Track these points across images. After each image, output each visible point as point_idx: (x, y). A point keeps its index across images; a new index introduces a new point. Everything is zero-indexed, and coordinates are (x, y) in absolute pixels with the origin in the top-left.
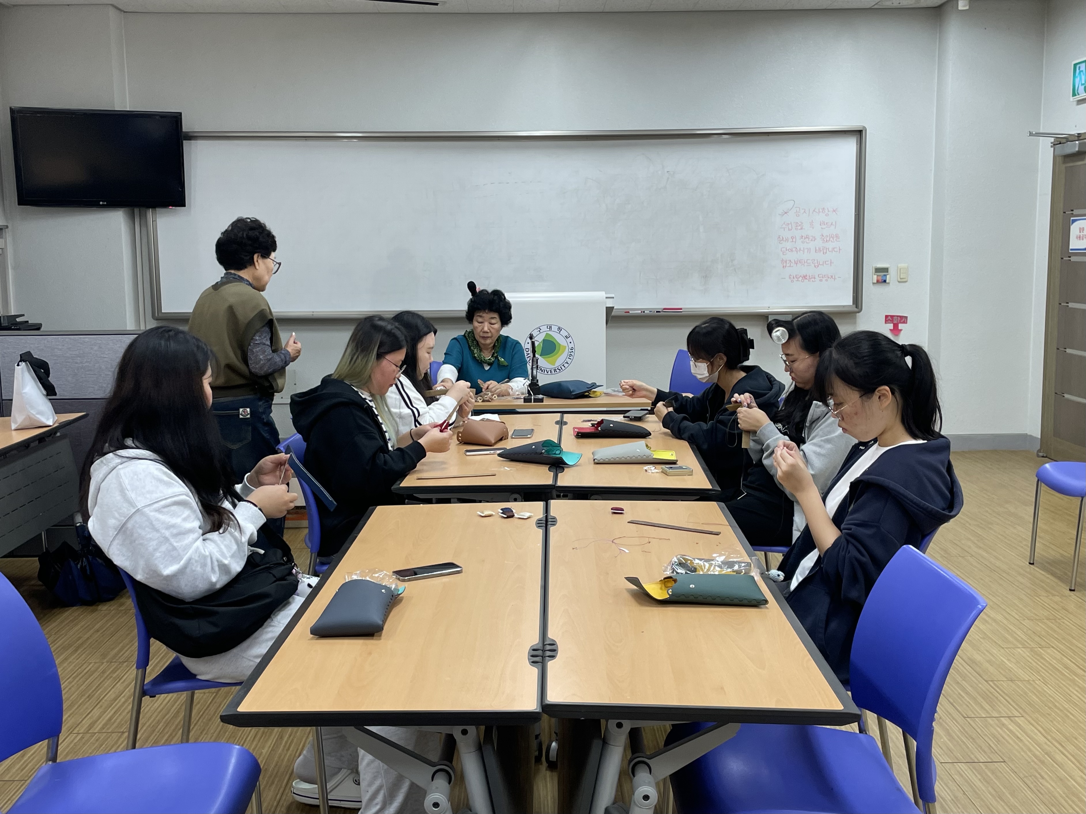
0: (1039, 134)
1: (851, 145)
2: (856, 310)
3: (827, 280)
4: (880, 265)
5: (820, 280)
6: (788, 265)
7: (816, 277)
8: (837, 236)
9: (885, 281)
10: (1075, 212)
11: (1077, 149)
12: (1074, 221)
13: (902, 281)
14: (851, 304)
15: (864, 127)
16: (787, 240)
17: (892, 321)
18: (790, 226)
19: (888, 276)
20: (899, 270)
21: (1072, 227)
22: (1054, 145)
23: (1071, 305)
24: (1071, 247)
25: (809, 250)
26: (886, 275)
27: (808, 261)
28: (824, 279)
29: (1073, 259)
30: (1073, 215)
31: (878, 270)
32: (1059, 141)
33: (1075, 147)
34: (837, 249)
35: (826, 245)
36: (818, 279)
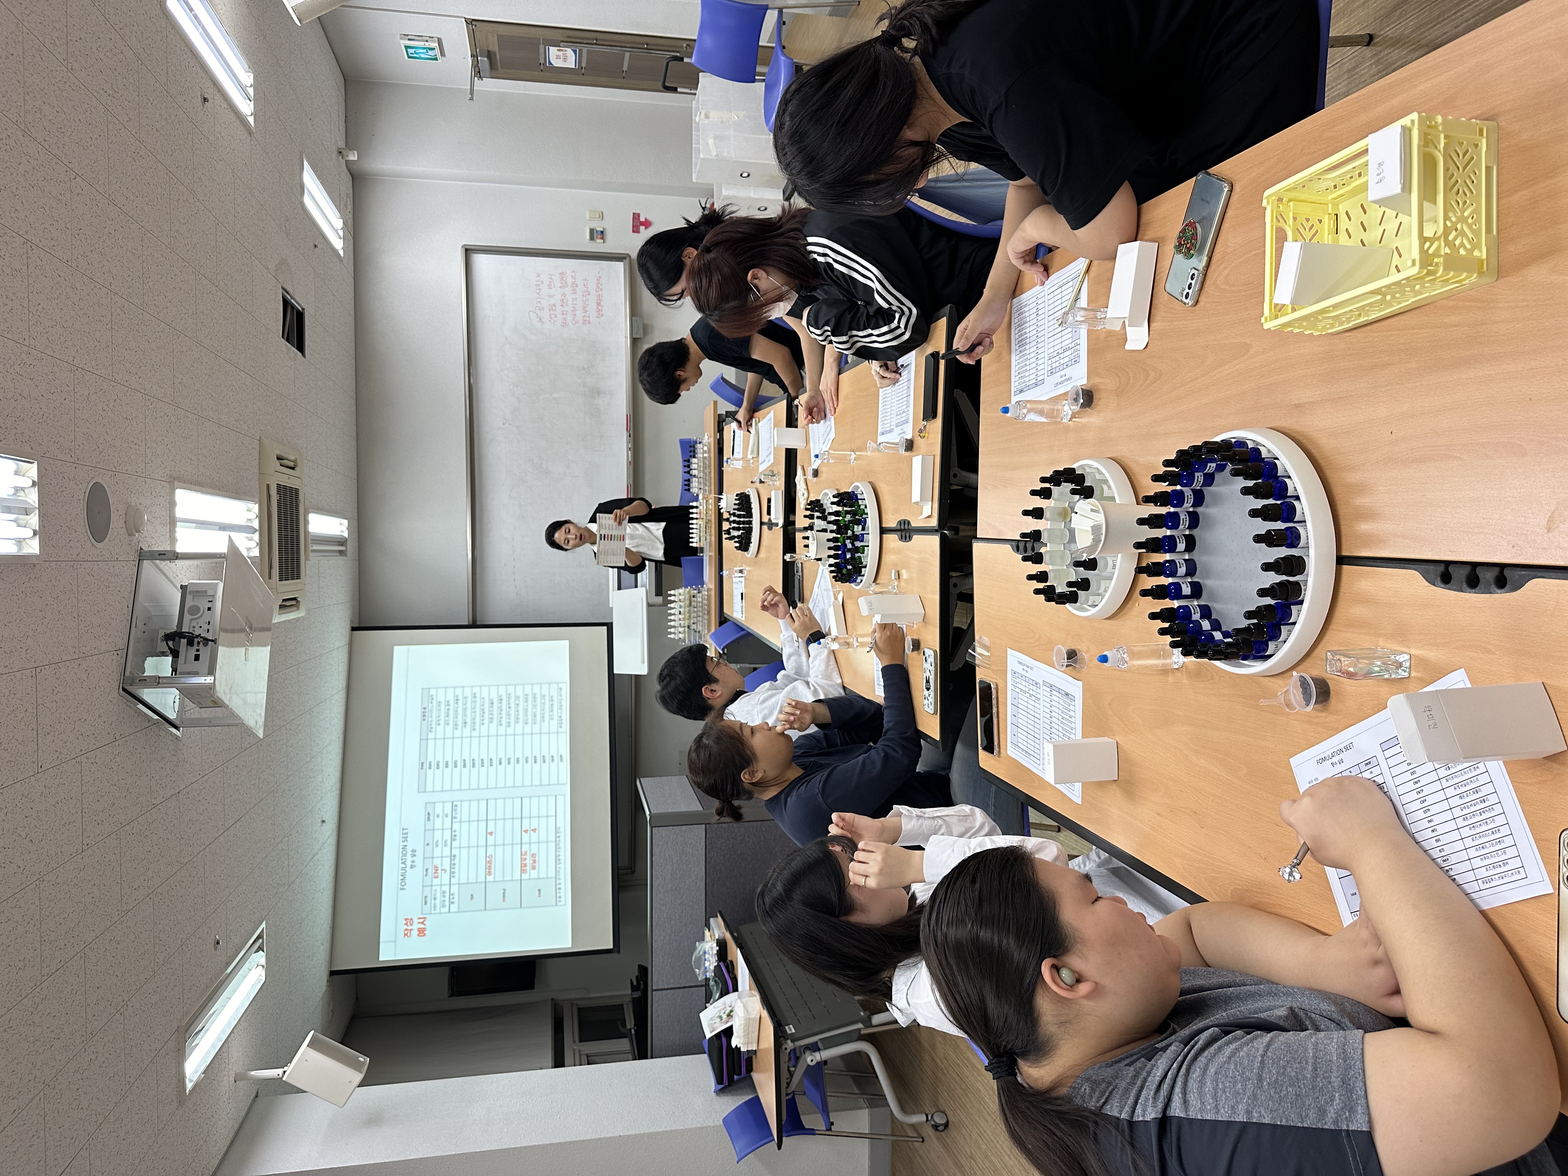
0: (472, 92)
1: (481, 261)
2: (628, 259)
3: (601, 285)
4: (588, 237)
5: (601, 290)
7: (598, 294)
8: (561, 274)
9: (602, 232)
10: (542, 61)
11: (486, 59)
12: (550, 63)
13: (602, 217)
14: (622, 263)
15: (462, 246)
16: (565, 319)
17: (638, 227)
18: (553, 316)
19: (598, 229)
20: (592, 219)
21: (555, 65)
22: (481, 78)
23: (625, 69)
24: (574, 67)
26: (597, 231)
28: (601, 287)
29: (584, 65)
30: (545, 64)
31: (592, 238)
32: (478, 72)
33: (484, 61)
34: (573, 274)
35: (569, 283)
36: (600, 292)
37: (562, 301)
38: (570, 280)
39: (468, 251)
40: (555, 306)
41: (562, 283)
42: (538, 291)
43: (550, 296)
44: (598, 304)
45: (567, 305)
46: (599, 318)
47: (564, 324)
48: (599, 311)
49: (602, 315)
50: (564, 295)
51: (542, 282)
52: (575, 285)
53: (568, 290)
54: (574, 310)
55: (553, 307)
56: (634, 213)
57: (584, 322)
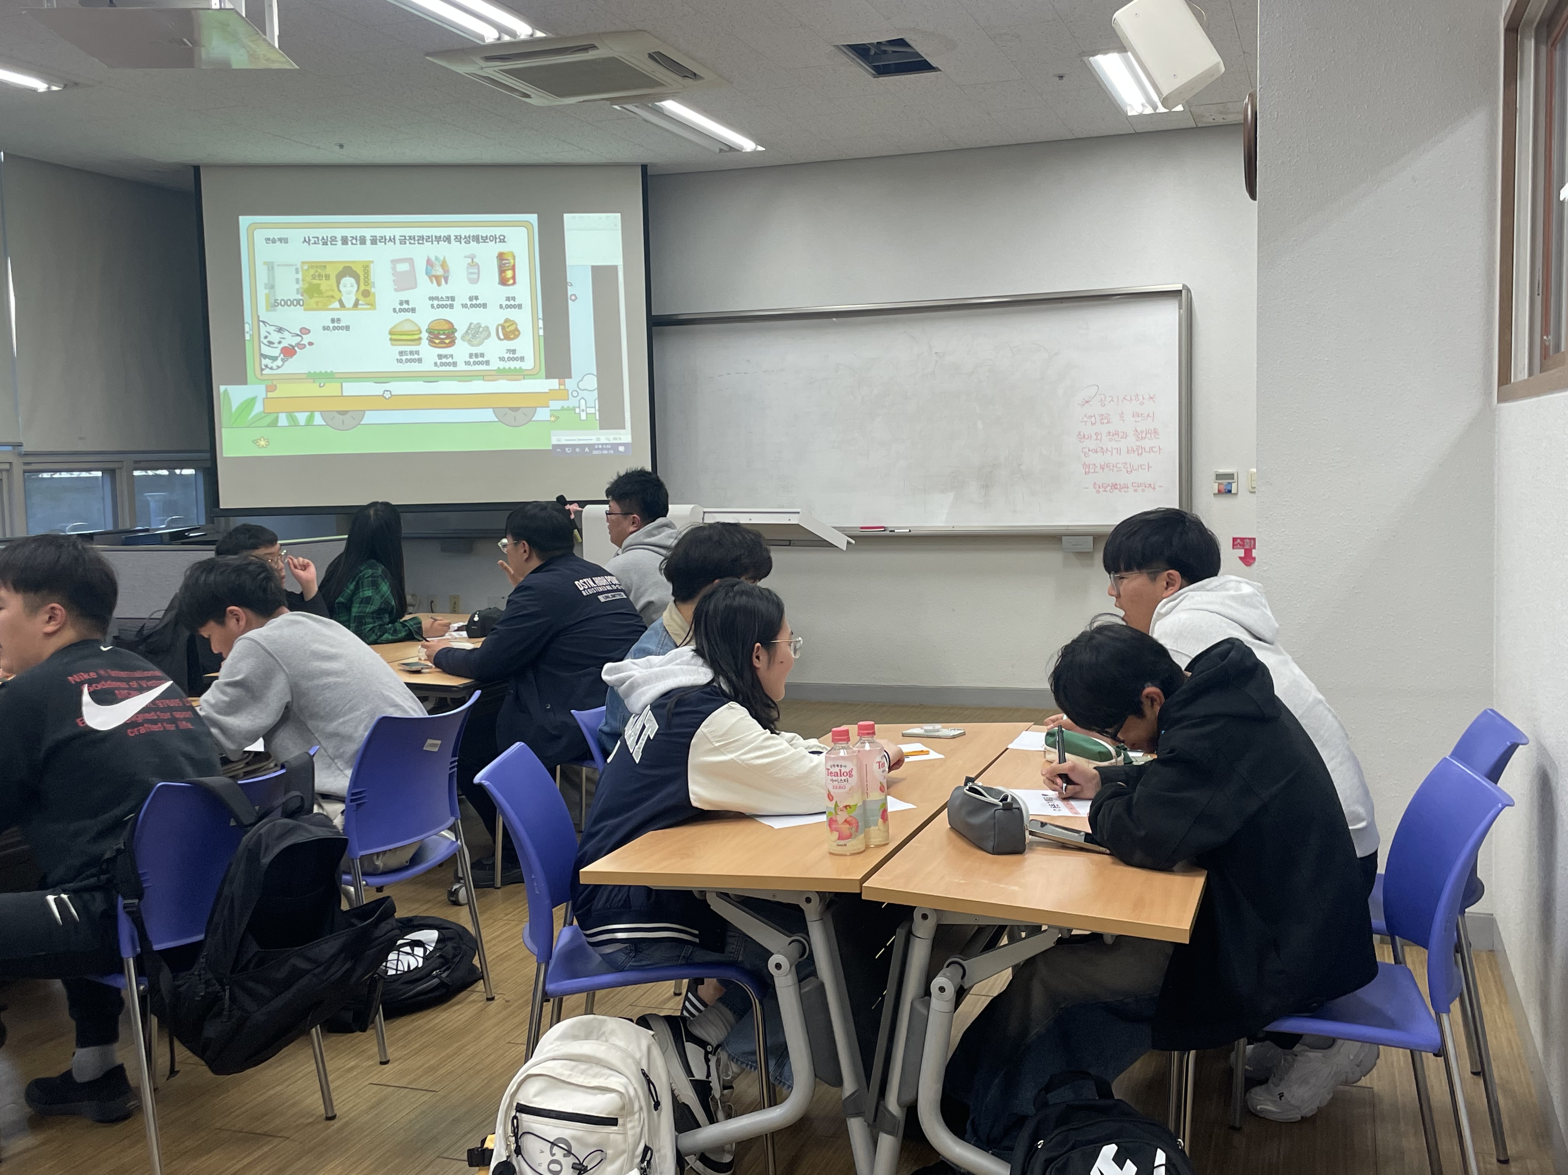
1: (1169, 314)
4: (1222, 471)
6: (1091, 471)
7: (1130, 486)
16: (1090, 437)
18: (1093, 419)
19: (1233, 485)
20: (1250, 476)
25: (1119, 451)
26: (1230, 484)
27: (1119, 466)
28: (1139, 489)
31: (1219, 476)
34: (1156, 449)
35: (1141, 443)
38: (1147, 444)
39: (1183, 297)
41: (1142, 432)
42: (1128, 398)
43: (1122, 415)
44: (1114, 486)
45: (1111, 440)
47: (1082, 437)
48: (1104, 487)
49: (1098, 492)
50: (1125, 436)
51: (1142, 404)
52: (1139, 451)
53: (1132, 441)
54: (1104, 451)
55: (1105, 419)
56: (1255, 539)
57: (1086, 466)
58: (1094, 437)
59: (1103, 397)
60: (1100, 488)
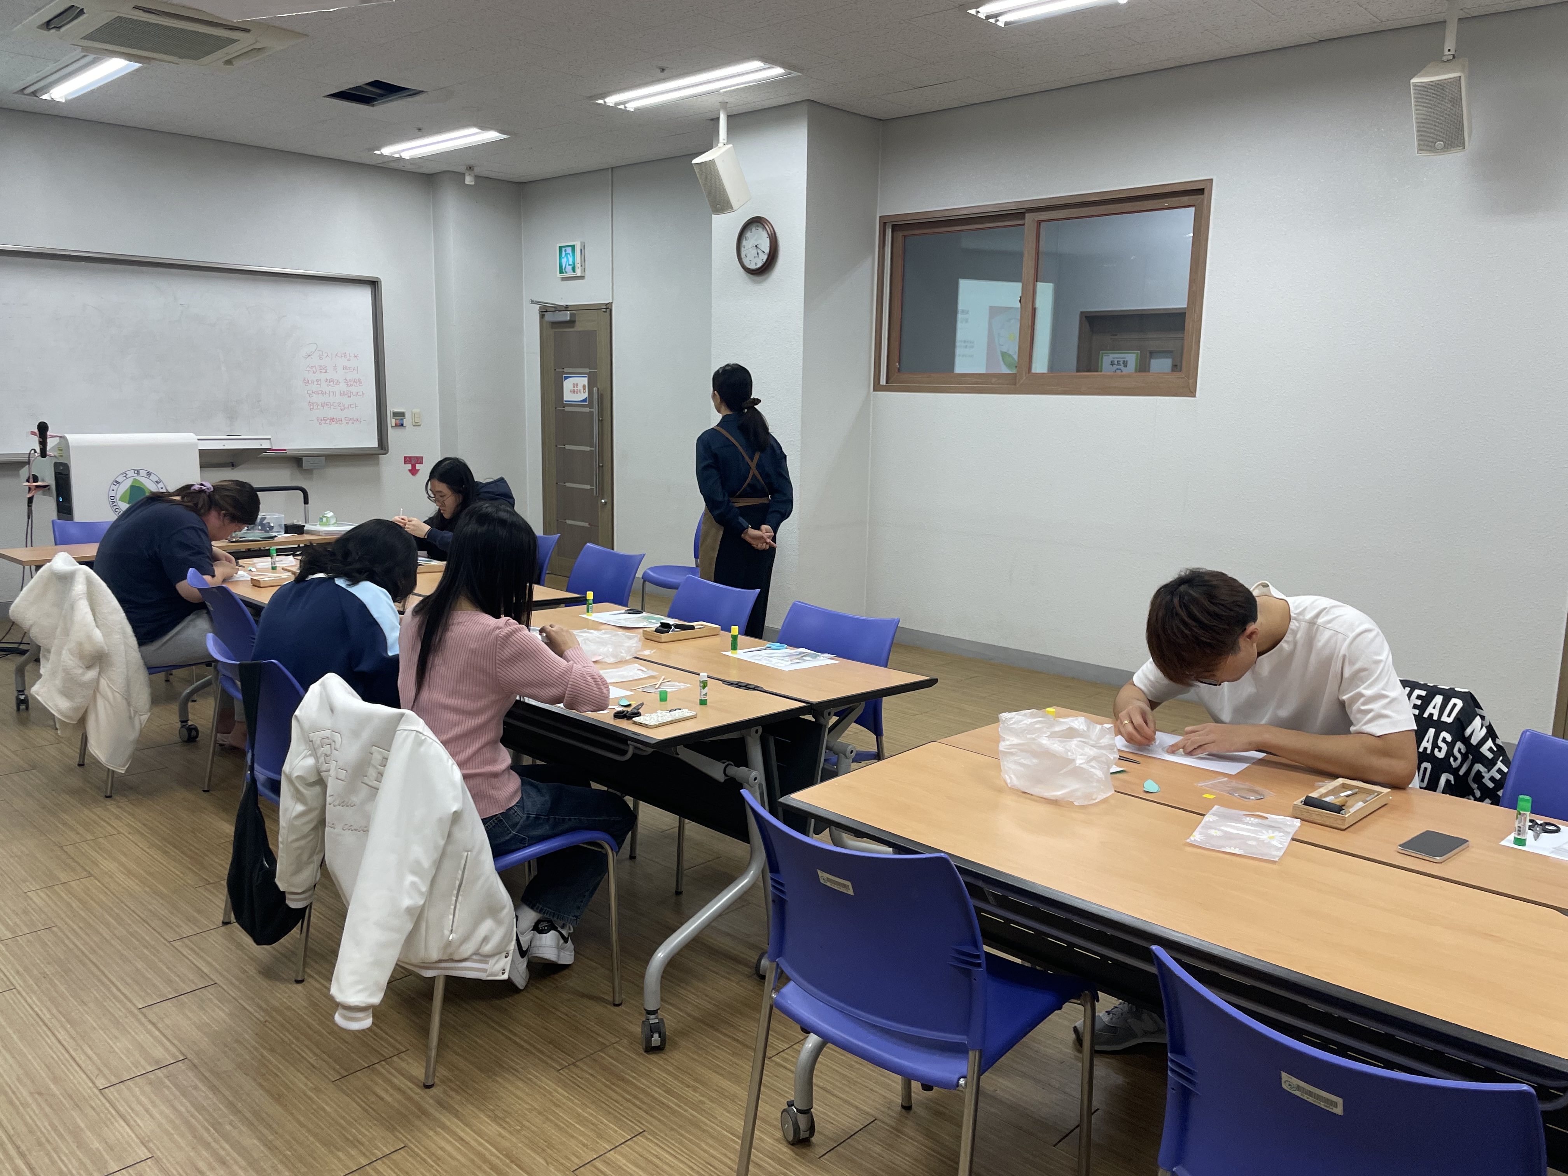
1: (366, 294)
2: (382, 451)
3: (353, 423)
4: (398, 411)
5: (347, 423)
6: (315, 407)
7: (343, 419)
8: (359, 380)
9: (402, 425)
10: (568, 371)
11: (566, 319)
12: (567, 378)
13: (417, 425)
14: (377, 446)
15: (378, 278)
16: (312, 383)
18: (314, 369)
20: (413, 415)
21: (565, 382)
25: (334, 393)
26: (404, 419)
27: (335, 404)
28: (351, 422)
29: (569, 408)
30: (565, 373)
31: (397, 415)
32: (546, 309)
34: (360, 394)
35: (350, 389)
36: (344, 422)
37: (331, 381)
38: (354, 389)
39: (374, 284)
40: (326, 372)
41: (350, 380)
42: (339, 355)
43: (335, 368)
44: (332, 420)
45: (328, 385)
46: (318, 420)
47: (306, 382)
48: (325, 420)
49: (320, 424)
50: (338, 383)
51: (349, 360)
52: (349, 395)
53: (343, 387)
54: (323, 393)
55: (323, 369)
56: (422, 457)
57: (311, 404)
58: (316, 383)
59: (321, 353)
60: (322, 420)
